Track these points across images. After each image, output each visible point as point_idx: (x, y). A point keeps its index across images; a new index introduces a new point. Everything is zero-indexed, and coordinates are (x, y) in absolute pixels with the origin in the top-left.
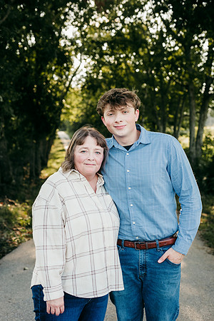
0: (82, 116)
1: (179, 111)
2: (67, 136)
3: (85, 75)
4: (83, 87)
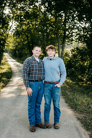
0: (14, 46)
1: (54, 43)
2: (8, 55)
3: (15, 29)
4: (14, 34)
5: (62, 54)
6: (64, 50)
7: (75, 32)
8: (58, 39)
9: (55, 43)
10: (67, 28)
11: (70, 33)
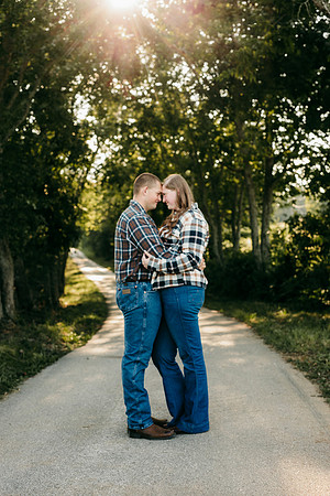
0: (103, 221)
1: (237, 203)
3: (105, 164)
5: (264, 236)
6: (268, 224)
7: (301, 166)
8: (248, 190)
9: (239, 202)
10: (277, 153)
11: (285, 170)
